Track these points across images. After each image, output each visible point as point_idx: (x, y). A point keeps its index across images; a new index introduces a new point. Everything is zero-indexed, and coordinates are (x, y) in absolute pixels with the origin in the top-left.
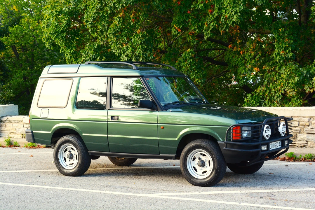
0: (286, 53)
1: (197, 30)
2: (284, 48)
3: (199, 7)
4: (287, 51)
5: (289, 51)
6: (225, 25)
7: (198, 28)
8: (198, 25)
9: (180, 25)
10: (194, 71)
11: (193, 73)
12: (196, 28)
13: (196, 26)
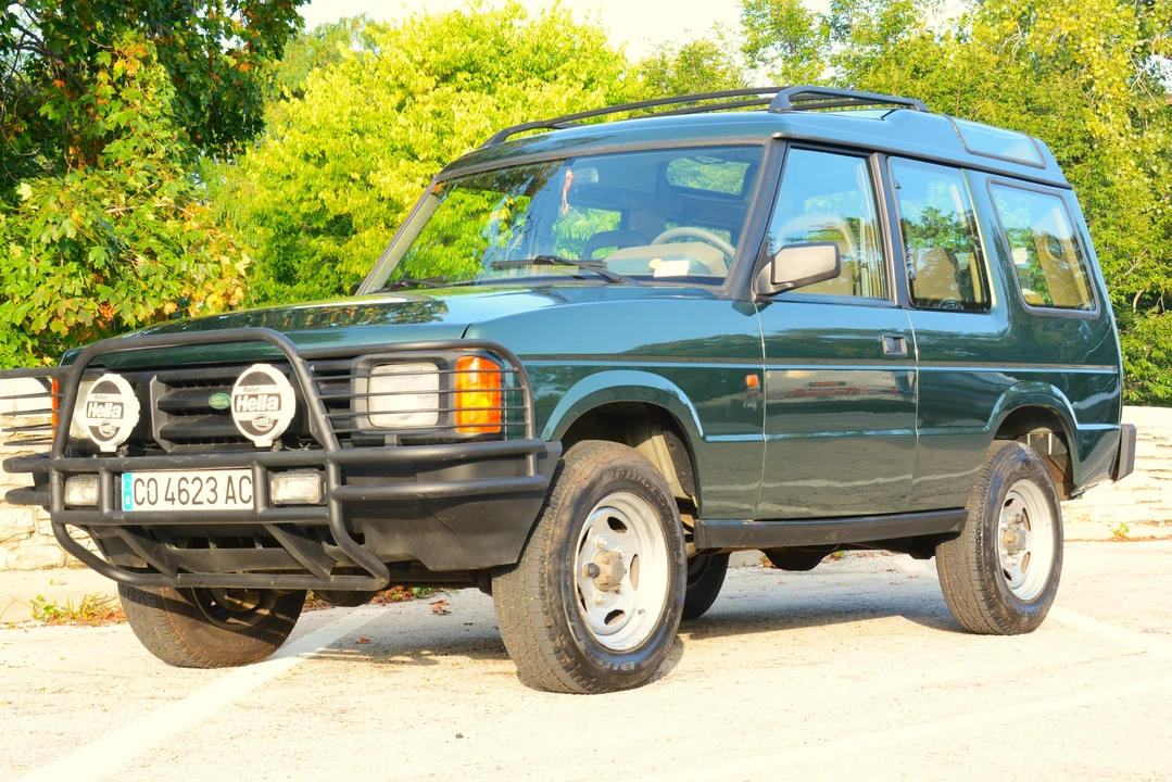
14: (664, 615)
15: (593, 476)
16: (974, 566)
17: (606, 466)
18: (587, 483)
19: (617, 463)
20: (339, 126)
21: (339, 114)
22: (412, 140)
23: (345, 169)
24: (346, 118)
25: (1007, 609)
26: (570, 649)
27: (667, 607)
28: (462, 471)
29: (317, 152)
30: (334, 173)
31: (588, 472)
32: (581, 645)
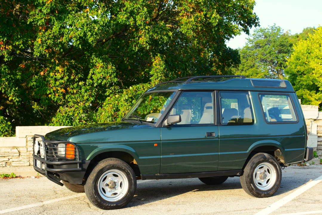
0: (111, 78)
1: (22, 45)
2: (110, 73)
3: (40, 22)
4: (113, 76)
5: (114, 76)
6: (60, 45)
7: (23, 43)
8: (23, 41)
9: (4, 38)
10: (12, 89)
11: (10, 91)
12: (21, 43)
13: (21, 41)
14: (127, 194)
15: (104, 166)
16: (245, 183)
17: (108, 164)
18: (102, 168)
19: (111, 164)
20: (303, 52)
21: (304, 50)
22: (318, 55)
23: (304, 61)
24: (305, 50)
25: (256, 192)
26: (96, 201)
27: (128, 193)
28: (64, 166)
29: (299, 58)
30: (302, 62)
31: (102, 166)
32: (99, 200)
